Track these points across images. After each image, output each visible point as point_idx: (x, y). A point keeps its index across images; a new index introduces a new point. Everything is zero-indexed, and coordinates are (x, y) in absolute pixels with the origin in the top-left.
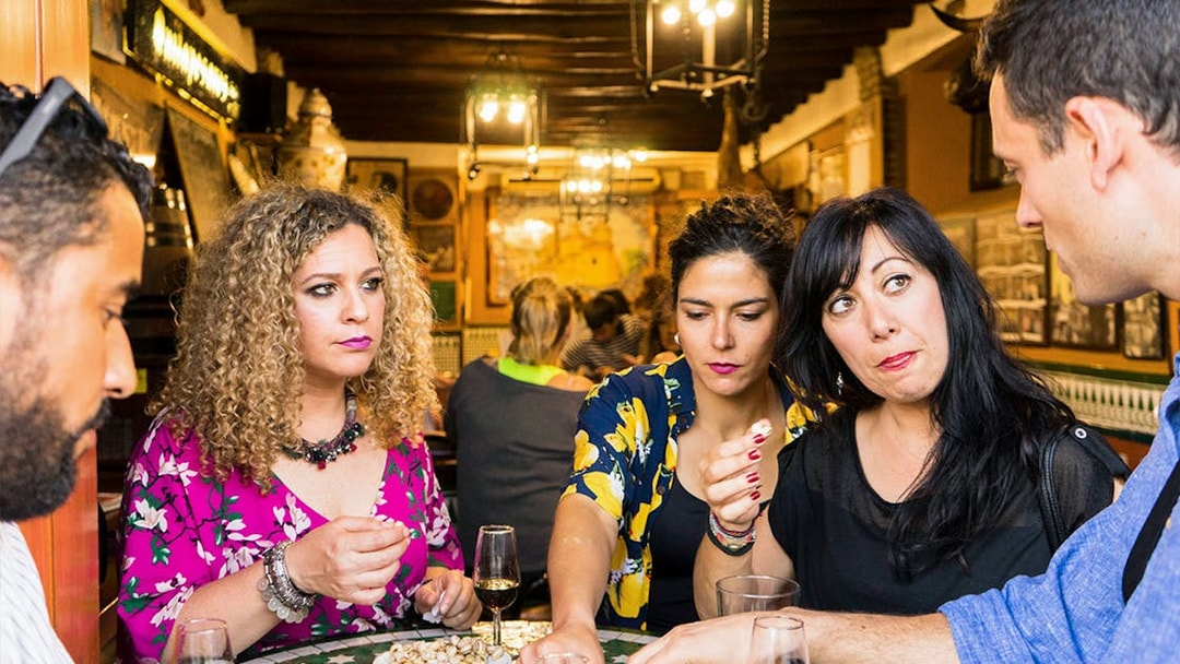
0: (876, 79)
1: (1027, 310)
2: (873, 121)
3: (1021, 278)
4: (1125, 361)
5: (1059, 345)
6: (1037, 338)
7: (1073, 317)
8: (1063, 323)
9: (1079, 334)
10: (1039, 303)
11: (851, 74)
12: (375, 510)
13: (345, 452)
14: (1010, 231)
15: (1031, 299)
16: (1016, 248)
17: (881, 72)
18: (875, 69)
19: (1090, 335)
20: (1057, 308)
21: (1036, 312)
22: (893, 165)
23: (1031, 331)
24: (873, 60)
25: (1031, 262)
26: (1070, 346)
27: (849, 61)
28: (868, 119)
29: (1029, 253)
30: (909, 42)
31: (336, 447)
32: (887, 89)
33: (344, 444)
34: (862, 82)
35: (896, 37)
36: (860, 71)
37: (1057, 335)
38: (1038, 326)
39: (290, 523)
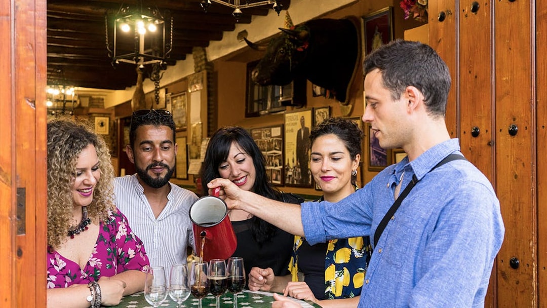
0: (204, 62)
1: (274, 170)
2: (202, 82)
3: (272, 156)
4: (316, 191)
5: (288, 185)
6: (279, 182)
7: (294, 173)
8: (290, 176)
9: (297, 181)
10: (279, 168)
11: (190, 59)
12: (92, 256)
13: (83, 230)
14: (267, 136)
15: (276, 166)
16: (270, 143)
17: (206, 59)
18: (204, 57)
19: (301, 181)
20: (288, 170)
21: (278, 171)
22: (211, 103)
23: (276, 180)
24: (202, 53)
25: (276, 150)
26: (293, 186)
27: (190, 52)
28: (200, 81)
29: (275, 146)
30: (220, 47)
31: (79, 229)
32: (209, 67)
33: (82, 227)
34: (196, 63)
35: (213, 44)
36: (195, 58)
37: (287, 182)
38: (279, 177)
39: (57, 265)
